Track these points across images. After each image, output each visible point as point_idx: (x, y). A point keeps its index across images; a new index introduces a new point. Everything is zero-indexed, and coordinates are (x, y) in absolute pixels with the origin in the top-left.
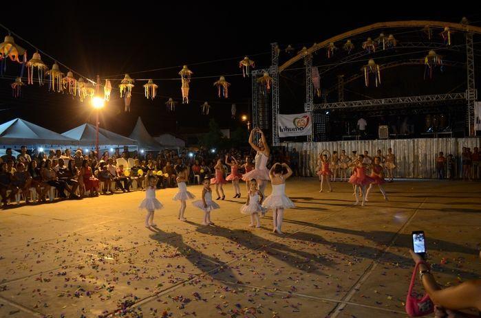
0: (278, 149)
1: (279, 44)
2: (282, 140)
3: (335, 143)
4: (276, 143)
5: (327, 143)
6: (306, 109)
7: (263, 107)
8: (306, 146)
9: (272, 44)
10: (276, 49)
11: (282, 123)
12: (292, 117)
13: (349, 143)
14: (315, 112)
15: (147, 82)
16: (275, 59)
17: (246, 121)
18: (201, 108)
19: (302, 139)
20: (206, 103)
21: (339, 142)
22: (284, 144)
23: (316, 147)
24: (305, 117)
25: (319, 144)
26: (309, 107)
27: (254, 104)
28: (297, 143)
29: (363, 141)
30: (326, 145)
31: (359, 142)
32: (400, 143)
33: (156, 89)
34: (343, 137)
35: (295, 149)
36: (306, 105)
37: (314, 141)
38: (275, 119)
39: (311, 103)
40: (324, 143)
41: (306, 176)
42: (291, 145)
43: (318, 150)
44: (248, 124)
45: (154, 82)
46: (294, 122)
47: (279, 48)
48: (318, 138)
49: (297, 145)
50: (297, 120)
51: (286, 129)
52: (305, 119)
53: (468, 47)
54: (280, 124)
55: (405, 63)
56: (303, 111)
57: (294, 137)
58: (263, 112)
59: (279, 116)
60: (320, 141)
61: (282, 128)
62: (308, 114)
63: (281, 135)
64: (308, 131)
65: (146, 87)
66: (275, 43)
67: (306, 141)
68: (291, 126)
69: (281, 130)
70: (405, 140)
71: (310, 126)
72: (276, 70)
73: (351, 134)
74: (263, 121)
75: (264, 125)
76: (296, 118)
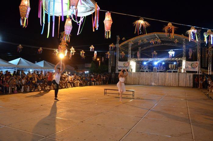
1: (119, 36)
2: (119, 71)
4: (117, 72)
9: (117, 36)
10: (118, 38)
12: (123, 62)
15: (81, 51)
16: (118, 41)
17: (99, 61)
24: (128, 63)
32: (160, 73)
34: (140, 70)
39: (130, 58)
46: (124, 64)
47: (120, 38)
51: (122, 67)
53: (183, 43)
55: (162, 44)
59: (118, 62)
61: (120, 66)
63: (119, 69)
65: (81, 52)
66: (118, 36)
70: (162, 73)
72: (118, 46)
73: (143, 69)
74: (113, 63)
75: (113, 65)
76: (124, 63)
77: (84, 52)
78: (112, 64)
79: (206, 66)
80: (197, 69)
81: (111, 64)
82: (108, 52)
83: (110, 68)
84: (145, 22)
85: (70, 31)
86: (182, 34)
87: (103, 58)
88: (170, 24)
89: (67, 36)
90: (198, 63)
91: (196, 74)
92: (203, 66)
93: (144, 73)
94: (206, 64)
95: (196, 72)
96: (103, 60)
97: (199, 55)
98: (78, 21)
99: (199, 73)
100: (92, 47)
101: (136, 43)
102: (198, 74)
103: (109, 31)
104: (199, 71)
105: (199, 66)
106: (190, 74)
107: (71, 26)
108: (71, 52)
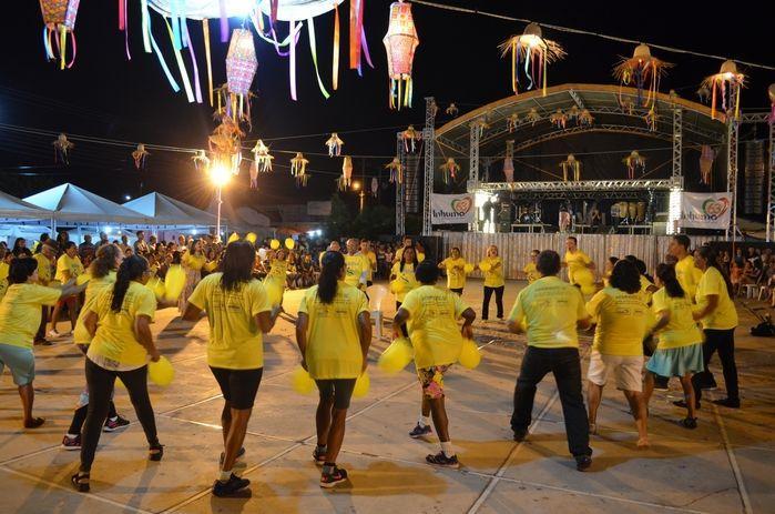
1: (436, 100)
2: (435, 228)
4: (427, 232)
6: (469, 188)
7: (412, 183)
9: (428, 99)
10: (432, 107)
11: (436, 206)
12: (449, 198)
13: (524, 236)
15: (295, 156)
16: (430, 119)
17: (359, 191)
22: (438, 234)
24: (468, 198)
25: (485, 236)
26: (473, 186)
28: (455, 233)
30: (494, 237)
33: (307, 166)
38: (428, 200)
39: (475, 181)
42: (447, 235)
43: (484, 244)
45: (305, 157)
46: (453, 204)
47: (437, 105)
49: (455, 236)
50: (456, 203)
51: (442, 213)
52: (468, 202)
53: (675, 123)
54: (432, 205)
56: (464, 191)
57: (452, 224)
59: (432, 195)
61: (437, 212)
63: (435, 221)
65: (293, 161)
66: (432, 98)
67: (467, 230)
68: (449, 210)
69: (435, 215)
70: (595, 235)
72: (431, 135)
73: (522, 222)
74: (412, 201)
75: (412, 207)
76: (455, 200)
77: (305, 161)
78: (408, 204)
79: (759, 211)
80: (723, 223)
81: (404, 204)
82: (396, 160)
83: (400, 220)
84: (548, 42)
85: (249, 81)
86: (672, 92)
87: (375, 181)
88: (642, 51)
89: (238, 98)
90: (730, 200)
91: (721, 239)
92: (749, 211)
93: (529, 238)
94: (759, 203)
95: (722, 232)
96: (375, 188)
97: (731, 170)
98: (280, 40)
99: (730, 235)
100: (334, 142)
101: (497, 124)
102: (727, 238)
103: (405, 76)
104: (731, 228)
105: (732, 210)
106: (698, 238)
107: (253, 58)
108: (258, 159)
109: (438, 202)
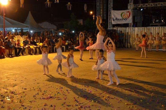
0: (112, 31)
2: (114, 26)
3: (145, 28)
4: (110, 28)
5: (141, 28)
6: (129, 7)
7: (103, 6)
8: (128, 30)
11: (114, 16)
12: (120, 12)
13: (155, 28)
14: (134, 9)
17: (92, 15)
18: (67, 6)
19: (126, 25)
20: (69, 3)
21: (148, 28)
22: (115, 28)
23: (134, 30)
24: (128, 12)
25: (136, 29)
26: (131, 6)
27: (98, 4)
28: (123, 28)
29: (163, 27)
30: (140, 29)
31: (161, 27)
34: (151, 24)
35: (121, 31)
36: (129, 5)
37: (133, 26)
38: (110, 13)
39: (132, 3)
40: (139, 28)
41: (128, 47)
42: (119, 29)
43: (136, 32)
44: (94, 16)
46: (121, 15)
48: (135, 24)
49: (122, 29)
50: (123, 14)
51: (117, 19)
52: (128, 14)
54: (113, 16)
56: (127, 9)
57: (121, 24)
58: (103, 9)
59: (112, 11)
60: (136, 26)
61: (114, 19)
62: (130, 10)
63: (114, 23)
64: (130, 21)
67: (128, 26)
68: (119, 17)
69: (114, 20)
71: (131, 17)
73: (155, 23)
74: (103, 14)
76: (123, 13)
87: (85, 5)
93: (157, 29)
109: (115, 14)
